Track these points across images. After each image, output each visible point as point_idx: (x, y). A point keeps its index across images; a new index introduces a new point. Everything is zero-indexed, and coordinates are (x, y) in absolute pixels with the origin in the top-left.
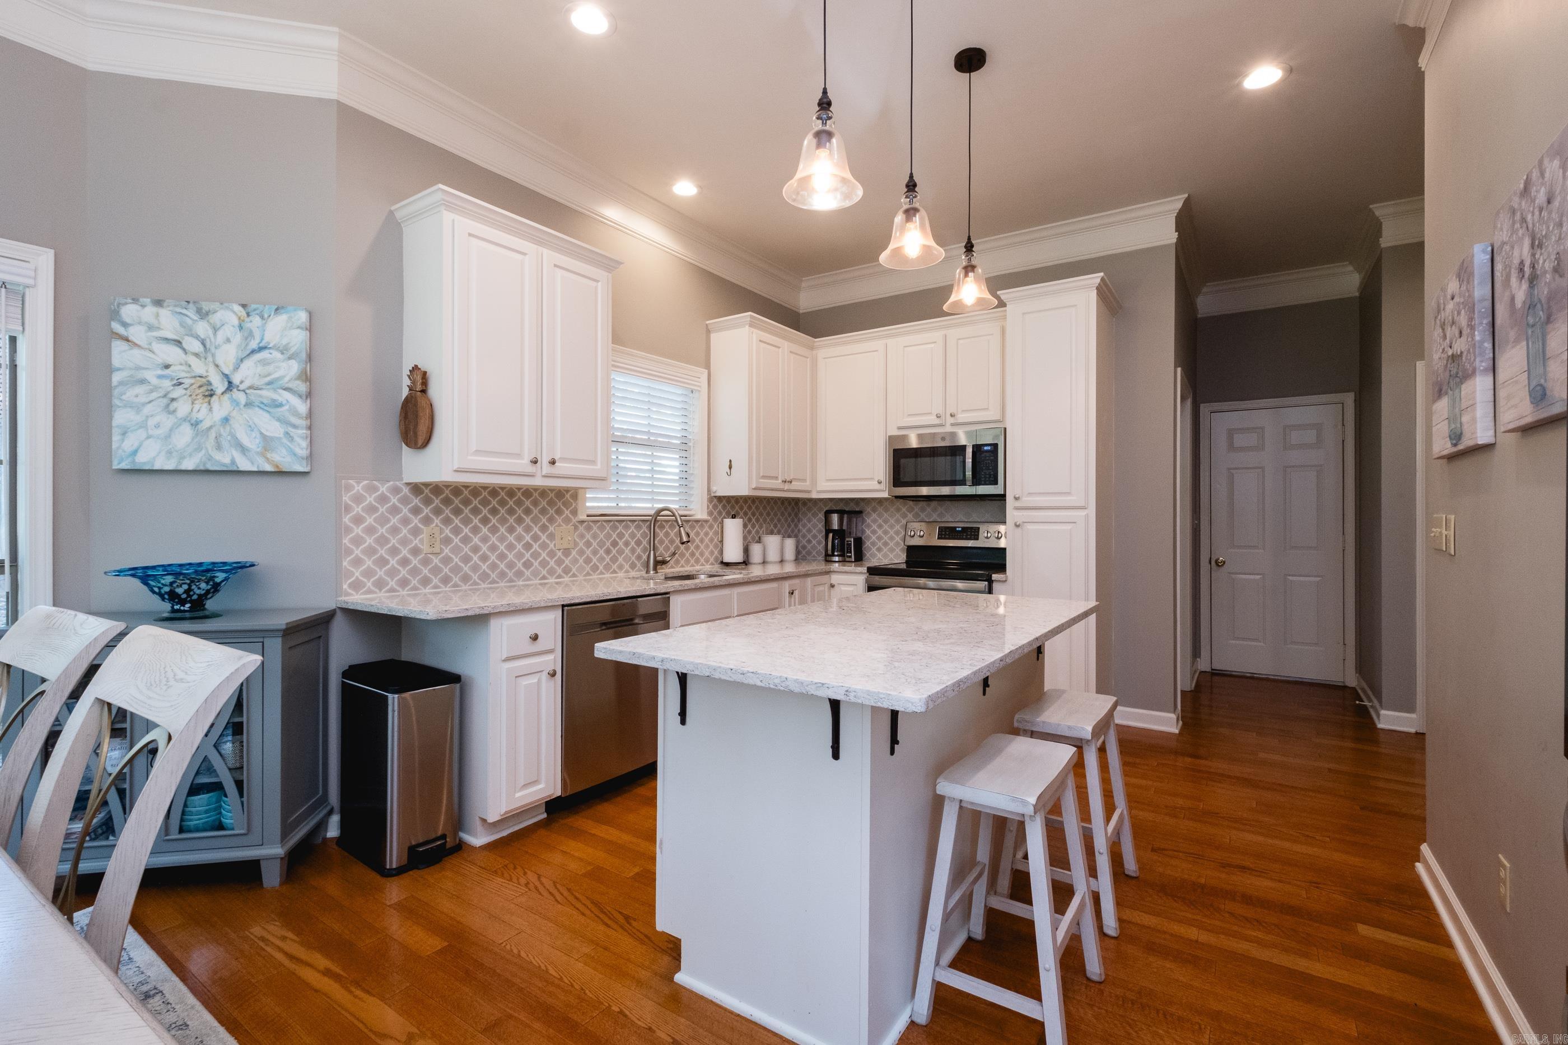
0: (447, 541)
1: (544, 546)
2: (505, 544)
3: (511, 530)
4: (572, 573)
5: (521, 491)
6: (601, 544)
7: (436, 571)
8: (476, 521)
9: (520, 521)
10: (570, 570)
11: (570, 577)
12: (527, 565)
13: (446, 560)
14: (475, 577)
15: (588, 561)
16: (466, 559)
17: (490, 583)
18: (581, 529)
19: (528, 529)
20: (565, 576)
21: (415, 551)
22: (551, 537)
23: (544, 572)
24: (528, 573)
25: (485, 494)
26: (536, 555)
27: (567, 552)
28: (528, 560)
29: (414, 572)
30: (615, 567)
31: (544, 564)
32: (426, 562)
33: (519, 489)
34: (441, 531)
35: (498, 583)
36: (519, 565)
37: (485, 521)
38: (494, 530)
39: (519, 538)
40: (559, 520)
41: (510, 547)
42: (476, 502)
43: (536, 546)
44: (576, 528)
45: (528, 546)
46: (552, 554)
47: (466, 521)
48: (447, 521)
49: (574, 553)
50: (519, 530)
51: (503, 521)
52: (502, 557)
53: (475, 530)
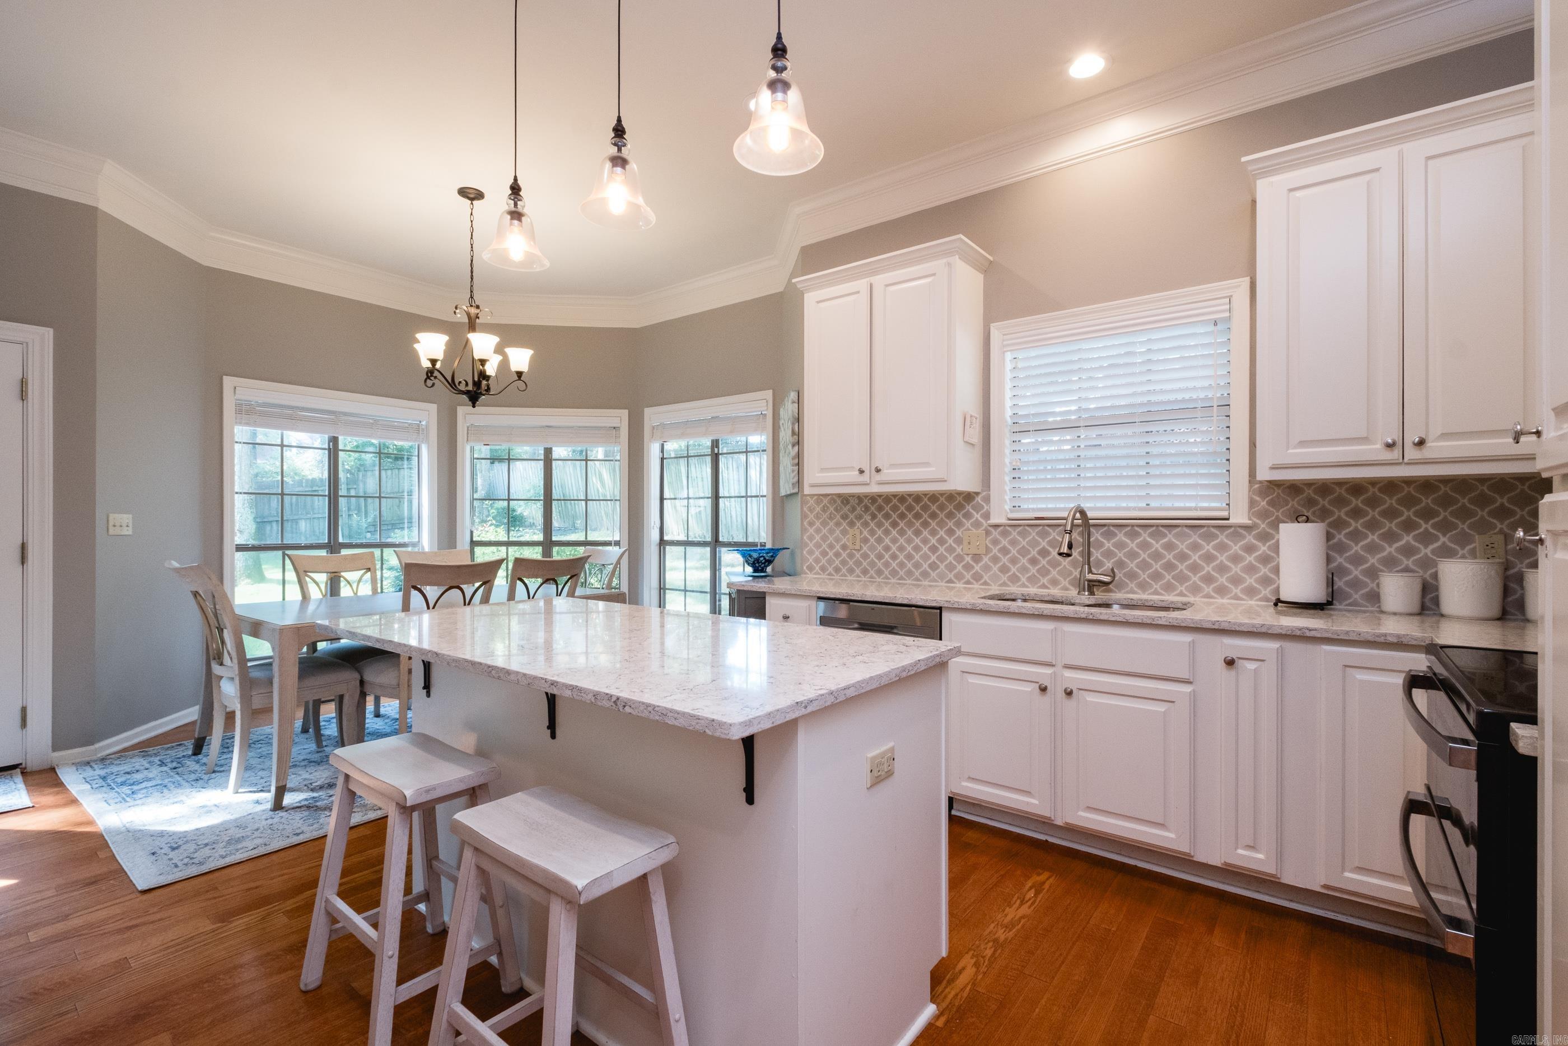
0: (865, 540)
1: (950, 550)
2: (912, 545)
3: (917, 533)
4: (983, 581)
5: (928, 496)
6: (1024, 552)
7: (858, 563)
8: (887, 524)
9: (925, 524)
10: (982, 577)
11: (981, 585)
12: (933, 566)
13: (865, 556)
14: (887, 572)
15: (1004, 569)
16: (880, 557)
17: (899, 579)
18: (995, 533)
19: (933, 533)
20: (974, 582)
21: (844, 547)
22: (959, 541)
23: (951, 576)
24: (933, 574)
25: (895, 501)
26: (942, 558)
27: (977, 558)
28: (934, 562)
29: (844, 562)
30: (1045, 581)
31: (951, 567)
32: (851, 556)
33: (925, 495)
34: (861, 533)
35: (905, 579)
36: (925, 566)
37: (894, 525)
38: (902, 533)
39: (925, 541)
40: (968, 524)
41: (917, 549)
42: (887, 508)
43: (942, 550)
44: (988, 533)
45: (934, 549)
46: (959, 558)
47: (880, 525)
48: (866, 524)
49: (986, 559)
50: (925, 533)
51: (910, 524)
52: (909, 557)
53: (887, 532)
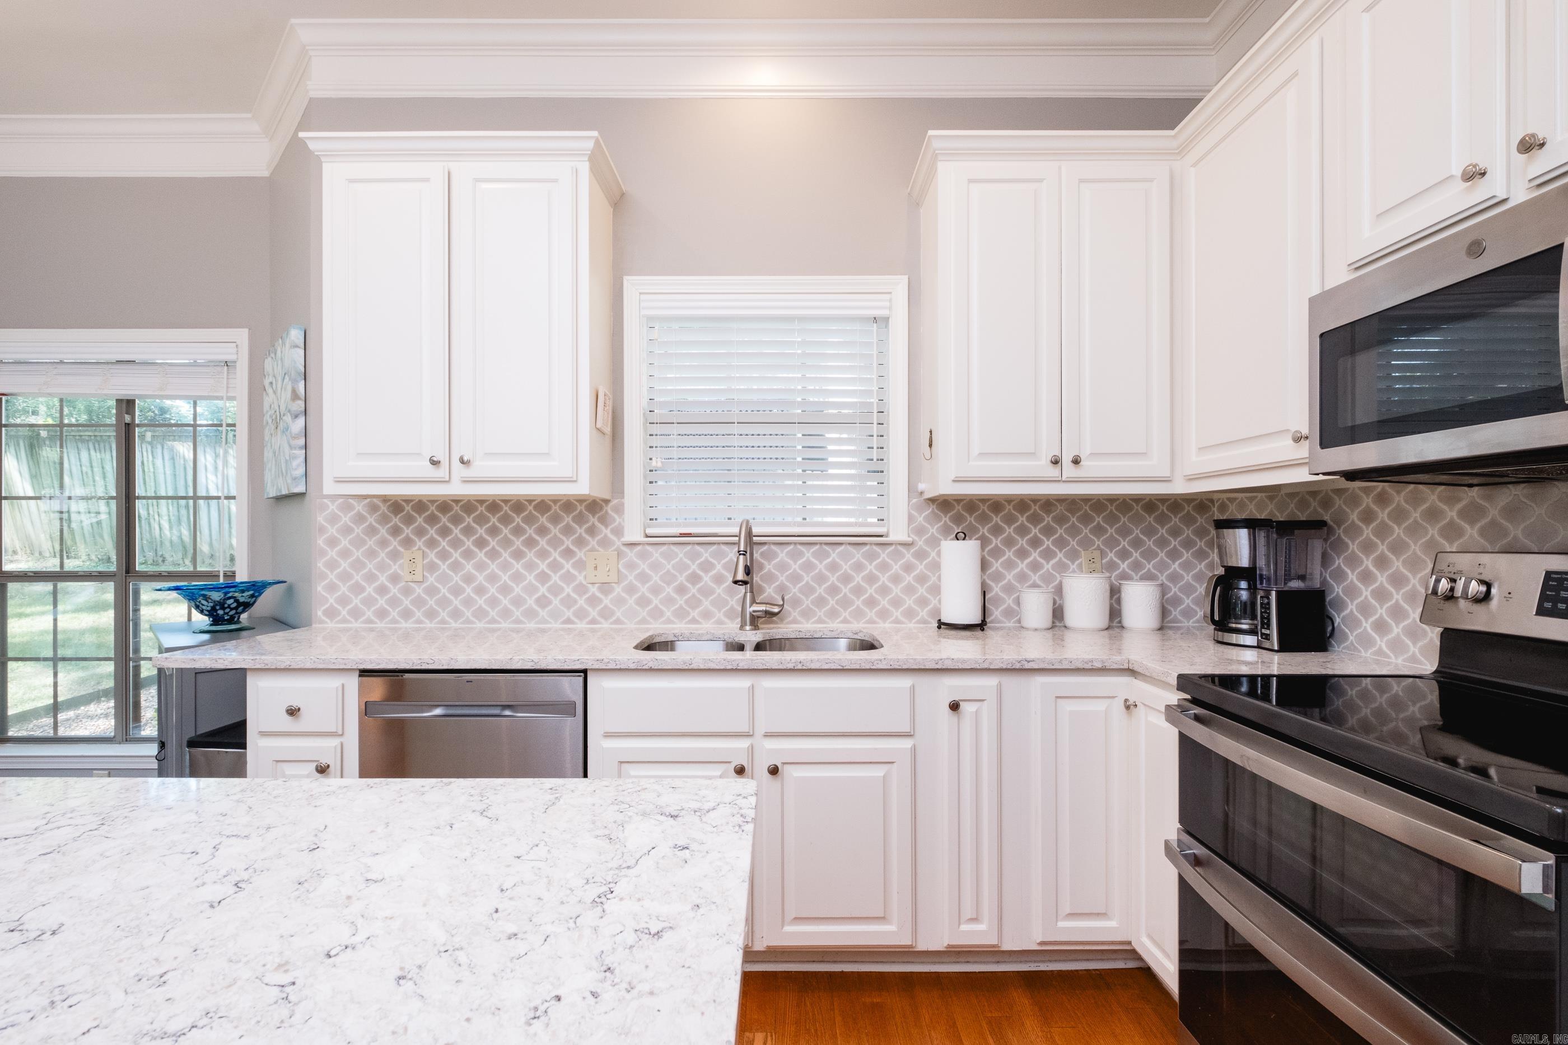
0: (432, 567)
1: (568, 578)
2: (509, 573)
3: (518, 555)
4: (614, 618)
5: (534, 503)
6: (668, 578)
7: (419, 602)
8: (469, 543)
9: (530, 543)
10: (613, 613)
11: (611, 623)
12: (543, 602)
13: (432, 591)
14: (468, 614)
15: (643, 602)
16: (457, 591)
17: (489, 622)
18: (631, 554)
19: (543, 554)
20: (602, 620)
21: (395, 579)
22: (580, 565)
23: (569, 614)
24: (543, 613)
25: (482, 508)
26: (555, 590)
27: (605, 587)
28: (544, 596)
29: (394, 602)
30: (695, 614)
31: (569, 602)
32: (407, 591)
33: (530, 501)
34: (424, 555)
35: (499, 623)
36: (531, 602)
37: (481, 543)
38: (493, 555)
39: (530, 567)
40: (593, 542)
41: (517, 577)
42: (469, 520)
43: (555, 578)
44: (620, 554)
45: (543, 577)
46: (581, 589)
47: (456, 544)
48: (432, 543)
49: (618, 590)
50: (530, 555)
51: (506, 543)
52: (505, 590)
53: (468, 555)
